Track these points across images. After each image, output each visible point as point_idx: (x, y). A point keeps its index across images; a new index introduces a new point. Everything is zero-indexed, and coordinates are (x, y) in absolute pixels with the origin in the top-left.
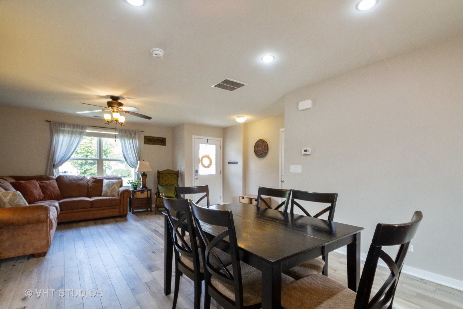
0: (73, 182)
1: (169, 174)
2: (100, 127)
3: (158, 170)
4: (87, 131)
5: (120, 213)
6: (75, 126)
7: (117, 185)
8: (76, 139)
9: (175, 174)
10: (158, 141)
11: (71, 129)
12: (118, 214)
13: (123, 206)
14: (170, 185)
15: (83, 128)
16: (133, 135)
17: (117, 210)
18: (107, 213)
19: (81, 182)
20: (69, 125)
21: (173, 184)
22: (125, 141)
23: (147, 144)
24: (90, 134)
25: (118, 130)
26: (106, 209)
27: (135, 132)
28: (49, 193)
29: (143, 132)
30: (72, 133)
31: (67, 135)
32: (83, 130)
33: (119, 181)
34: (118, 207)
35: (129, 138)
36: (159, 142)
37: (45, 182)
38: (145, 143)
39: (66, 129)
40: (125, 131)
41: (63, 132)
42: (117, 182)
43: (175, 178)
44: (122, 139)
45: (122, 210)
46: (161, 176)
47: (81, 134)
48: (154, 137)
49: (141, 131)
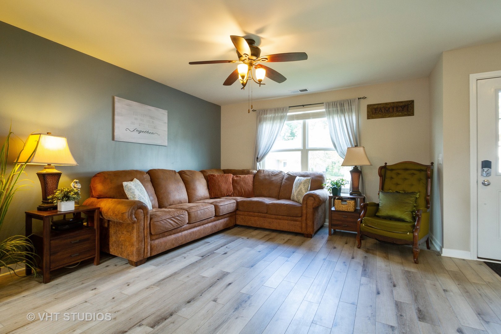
0: (267, 177)
1: (406, 169)
2: (303, 106)
3: (386, 163)
4: (288, 114)
5: (301, 228)
6: (277, 110)
7: (304, 185)
8: (277, 125)
9: (420, 170)
10: (395, 109)
11: (273, 115)
12: (298, 230)
13: (306, 219)
14: (406, 193)
15: (284, 111)
16: (346, 107)
17: (298, 223)
18: (285, 225)
19: (274, 178)
20: (271, 110)
21: (413, 193)
22: (333, 118)
23: (373, 118)
24: (292, 118)
25: (325, 104)
26: (283, 220)
27: (350, 102)
28: (239, 188)
29: (365, 98)
30: (274, 119)
31: (269, 122)
32: (285, 114)
33: (307, 179)
34: (300, 219)
35: (340, 114)
36: (397, 111)
37: (239, 176)
38: (369, 117)
39: (268, 116)
40: (334, 104)
41: (265, 119)
42: (305, 181)
43: (420, 180)
44: (331, 117)
45: (304, 225)
46: (389, 174)
47: (282, 118)
48: (386, 104)
49: (360, 98)
